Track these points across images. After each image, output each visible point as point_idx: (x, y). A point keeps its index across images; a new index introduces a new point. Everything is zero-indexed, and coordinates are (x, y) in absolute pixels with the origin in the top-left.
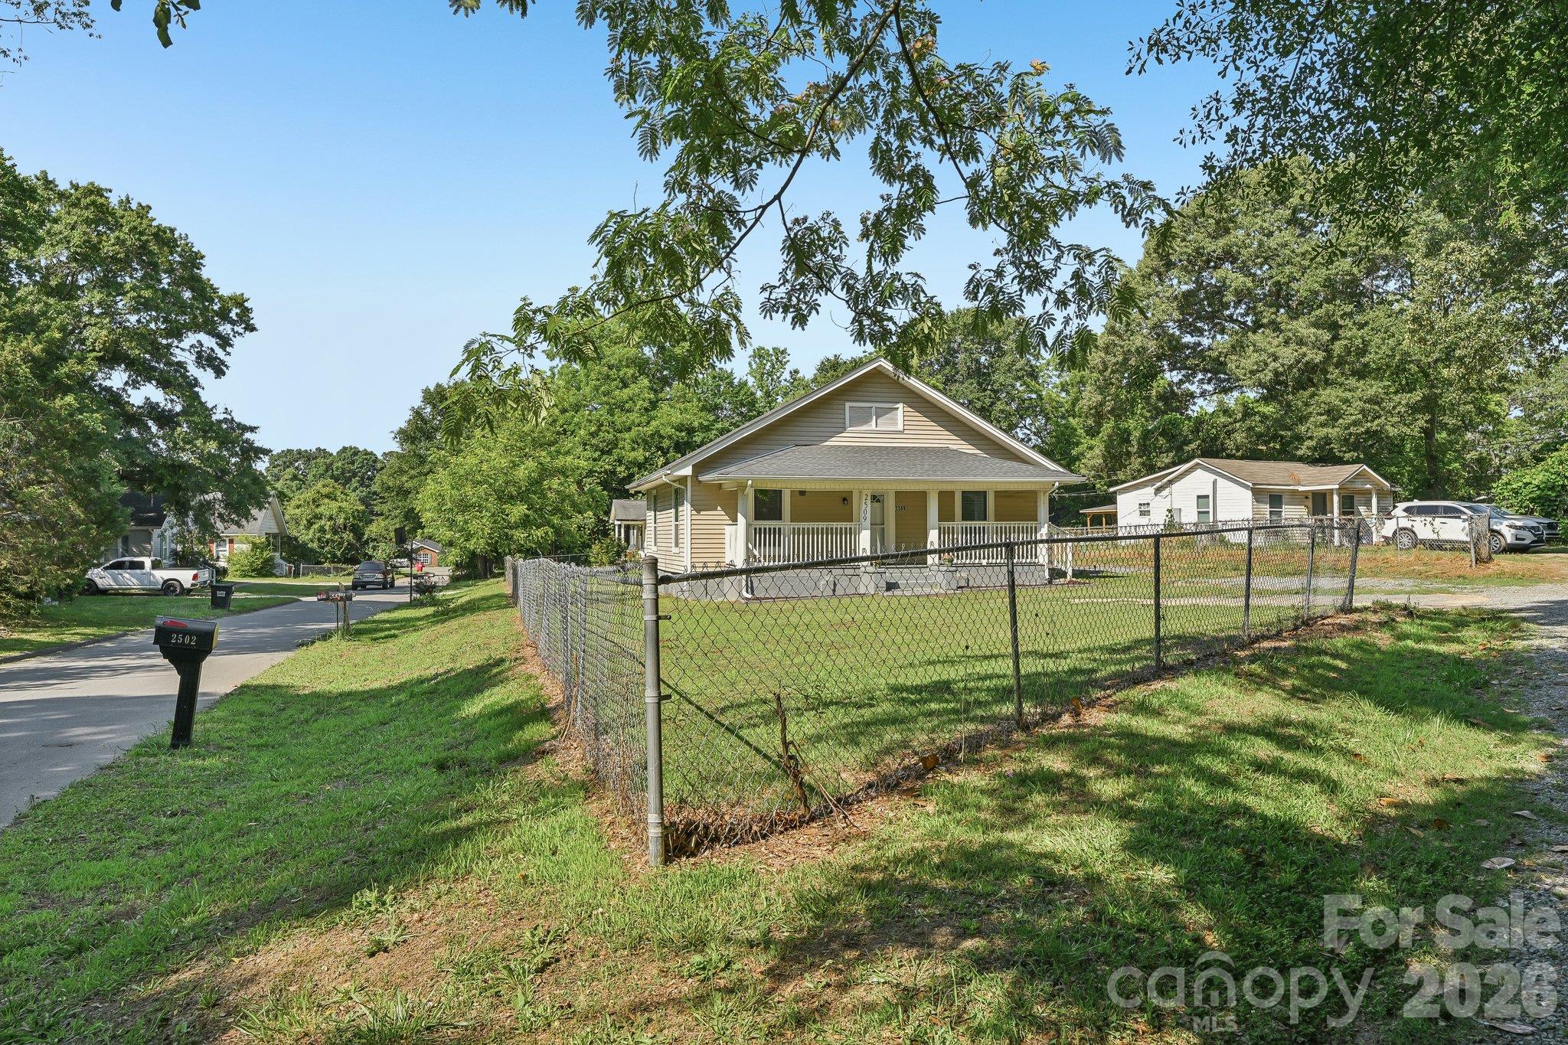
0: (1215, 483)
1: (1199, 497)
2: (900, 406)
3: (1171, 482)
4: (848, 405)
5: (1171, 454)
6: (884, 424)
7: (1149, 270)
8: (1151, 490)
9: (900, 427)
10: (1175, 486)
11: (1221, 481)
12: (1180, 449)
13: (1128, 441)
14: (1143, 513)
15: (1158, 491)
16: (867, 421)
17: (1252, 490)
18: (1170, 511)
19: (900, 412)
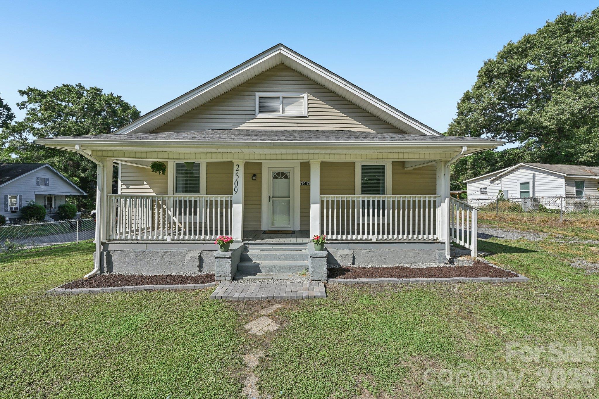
0: (534, 176)
1: (521, 184)
2: (305, 95)
3: (502, 177)
4: (258, 95)
5: (489, 168)
6: (291, 111)
7: (481, 84)
8: (488, 181)
9: (305, 113)
10: (504, 179)
11: (538, 174)
12: (493, 165)
13: (466, 164)
14: (482, 193)
15: (493, 181)
16: (275, 109)
17: (565, 178)
18: (500, 191)
19: (305, 100)
